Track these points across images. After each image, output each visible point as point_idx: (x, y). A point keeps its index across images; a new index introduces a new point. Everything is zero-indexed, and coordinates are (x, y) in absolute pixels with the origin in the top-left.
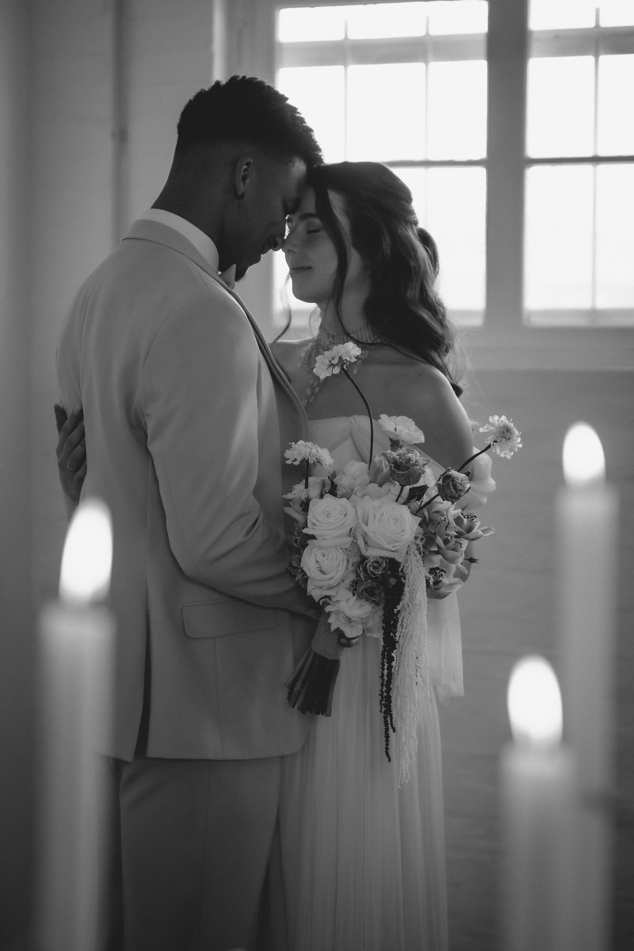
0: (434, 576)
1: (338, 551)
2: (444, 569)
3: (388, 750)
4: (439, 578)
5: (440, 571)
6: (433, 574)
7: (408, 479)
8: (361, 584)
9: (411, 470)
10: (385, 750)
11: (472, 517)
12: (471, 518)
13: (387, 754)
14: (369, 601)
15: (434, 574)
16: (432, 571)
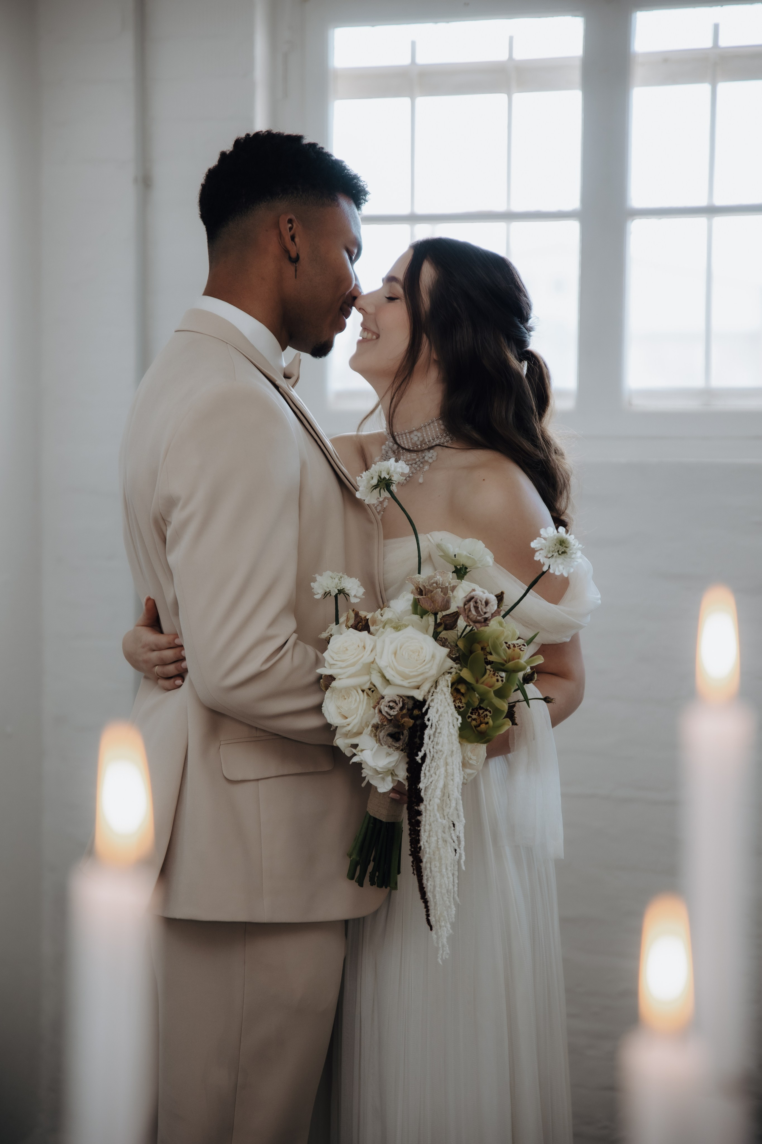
0: (478, 717)
1: (358, 692)
2: (488, 708)
3: (429, 916)
4: (484, 719)
5: (484, 710)
6: (475, 715)
7: (432, 604)
8: (382, 728)
9: (434, 594)
10: (425, 917)
11: (520, 646)
12: (518, 647)
13: (429, 922)
14: (393, 748)
15: (477, 714)
16: (474, 711)
